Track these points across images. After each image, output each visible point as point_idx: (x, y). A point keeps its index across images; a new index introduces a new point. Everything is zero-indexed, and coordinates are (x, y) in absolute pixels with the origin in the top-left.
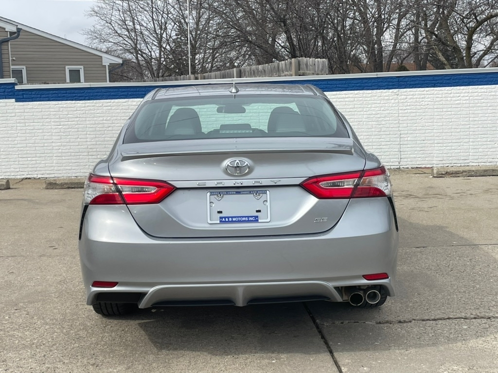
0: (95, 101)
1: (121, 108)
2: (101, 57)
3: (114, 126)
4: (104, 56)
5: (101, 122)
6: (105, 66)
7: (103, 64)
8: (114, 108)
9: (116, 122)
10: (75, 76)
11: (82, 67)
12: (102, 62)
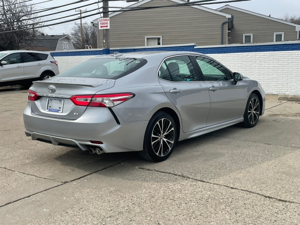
0: (227, 54)
1: (239, 57)
2: (295, 27)
3: (235, 67)
4: (297, 26)
5: (229, 64)
6: (297, 32)
7: (296, 31)
8: (236, 57)
9: (236, 64)
10: (279, 38)
11: (283, 33)
12: (295, 29)
